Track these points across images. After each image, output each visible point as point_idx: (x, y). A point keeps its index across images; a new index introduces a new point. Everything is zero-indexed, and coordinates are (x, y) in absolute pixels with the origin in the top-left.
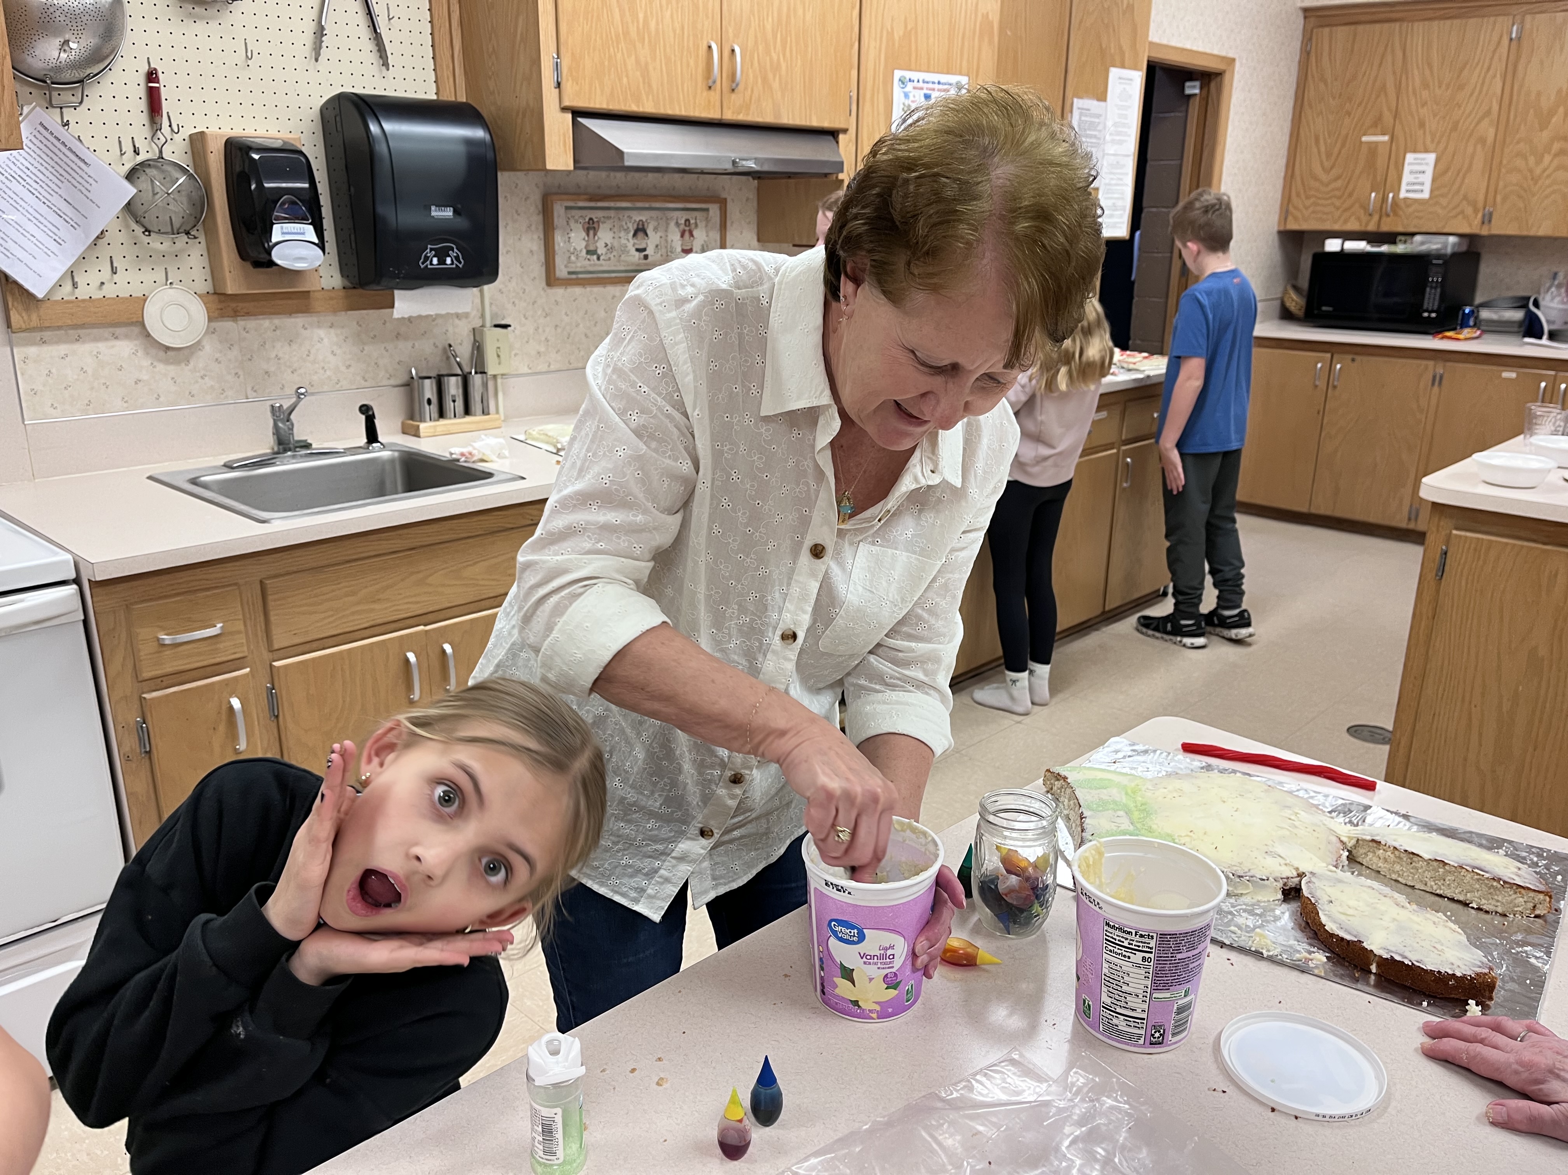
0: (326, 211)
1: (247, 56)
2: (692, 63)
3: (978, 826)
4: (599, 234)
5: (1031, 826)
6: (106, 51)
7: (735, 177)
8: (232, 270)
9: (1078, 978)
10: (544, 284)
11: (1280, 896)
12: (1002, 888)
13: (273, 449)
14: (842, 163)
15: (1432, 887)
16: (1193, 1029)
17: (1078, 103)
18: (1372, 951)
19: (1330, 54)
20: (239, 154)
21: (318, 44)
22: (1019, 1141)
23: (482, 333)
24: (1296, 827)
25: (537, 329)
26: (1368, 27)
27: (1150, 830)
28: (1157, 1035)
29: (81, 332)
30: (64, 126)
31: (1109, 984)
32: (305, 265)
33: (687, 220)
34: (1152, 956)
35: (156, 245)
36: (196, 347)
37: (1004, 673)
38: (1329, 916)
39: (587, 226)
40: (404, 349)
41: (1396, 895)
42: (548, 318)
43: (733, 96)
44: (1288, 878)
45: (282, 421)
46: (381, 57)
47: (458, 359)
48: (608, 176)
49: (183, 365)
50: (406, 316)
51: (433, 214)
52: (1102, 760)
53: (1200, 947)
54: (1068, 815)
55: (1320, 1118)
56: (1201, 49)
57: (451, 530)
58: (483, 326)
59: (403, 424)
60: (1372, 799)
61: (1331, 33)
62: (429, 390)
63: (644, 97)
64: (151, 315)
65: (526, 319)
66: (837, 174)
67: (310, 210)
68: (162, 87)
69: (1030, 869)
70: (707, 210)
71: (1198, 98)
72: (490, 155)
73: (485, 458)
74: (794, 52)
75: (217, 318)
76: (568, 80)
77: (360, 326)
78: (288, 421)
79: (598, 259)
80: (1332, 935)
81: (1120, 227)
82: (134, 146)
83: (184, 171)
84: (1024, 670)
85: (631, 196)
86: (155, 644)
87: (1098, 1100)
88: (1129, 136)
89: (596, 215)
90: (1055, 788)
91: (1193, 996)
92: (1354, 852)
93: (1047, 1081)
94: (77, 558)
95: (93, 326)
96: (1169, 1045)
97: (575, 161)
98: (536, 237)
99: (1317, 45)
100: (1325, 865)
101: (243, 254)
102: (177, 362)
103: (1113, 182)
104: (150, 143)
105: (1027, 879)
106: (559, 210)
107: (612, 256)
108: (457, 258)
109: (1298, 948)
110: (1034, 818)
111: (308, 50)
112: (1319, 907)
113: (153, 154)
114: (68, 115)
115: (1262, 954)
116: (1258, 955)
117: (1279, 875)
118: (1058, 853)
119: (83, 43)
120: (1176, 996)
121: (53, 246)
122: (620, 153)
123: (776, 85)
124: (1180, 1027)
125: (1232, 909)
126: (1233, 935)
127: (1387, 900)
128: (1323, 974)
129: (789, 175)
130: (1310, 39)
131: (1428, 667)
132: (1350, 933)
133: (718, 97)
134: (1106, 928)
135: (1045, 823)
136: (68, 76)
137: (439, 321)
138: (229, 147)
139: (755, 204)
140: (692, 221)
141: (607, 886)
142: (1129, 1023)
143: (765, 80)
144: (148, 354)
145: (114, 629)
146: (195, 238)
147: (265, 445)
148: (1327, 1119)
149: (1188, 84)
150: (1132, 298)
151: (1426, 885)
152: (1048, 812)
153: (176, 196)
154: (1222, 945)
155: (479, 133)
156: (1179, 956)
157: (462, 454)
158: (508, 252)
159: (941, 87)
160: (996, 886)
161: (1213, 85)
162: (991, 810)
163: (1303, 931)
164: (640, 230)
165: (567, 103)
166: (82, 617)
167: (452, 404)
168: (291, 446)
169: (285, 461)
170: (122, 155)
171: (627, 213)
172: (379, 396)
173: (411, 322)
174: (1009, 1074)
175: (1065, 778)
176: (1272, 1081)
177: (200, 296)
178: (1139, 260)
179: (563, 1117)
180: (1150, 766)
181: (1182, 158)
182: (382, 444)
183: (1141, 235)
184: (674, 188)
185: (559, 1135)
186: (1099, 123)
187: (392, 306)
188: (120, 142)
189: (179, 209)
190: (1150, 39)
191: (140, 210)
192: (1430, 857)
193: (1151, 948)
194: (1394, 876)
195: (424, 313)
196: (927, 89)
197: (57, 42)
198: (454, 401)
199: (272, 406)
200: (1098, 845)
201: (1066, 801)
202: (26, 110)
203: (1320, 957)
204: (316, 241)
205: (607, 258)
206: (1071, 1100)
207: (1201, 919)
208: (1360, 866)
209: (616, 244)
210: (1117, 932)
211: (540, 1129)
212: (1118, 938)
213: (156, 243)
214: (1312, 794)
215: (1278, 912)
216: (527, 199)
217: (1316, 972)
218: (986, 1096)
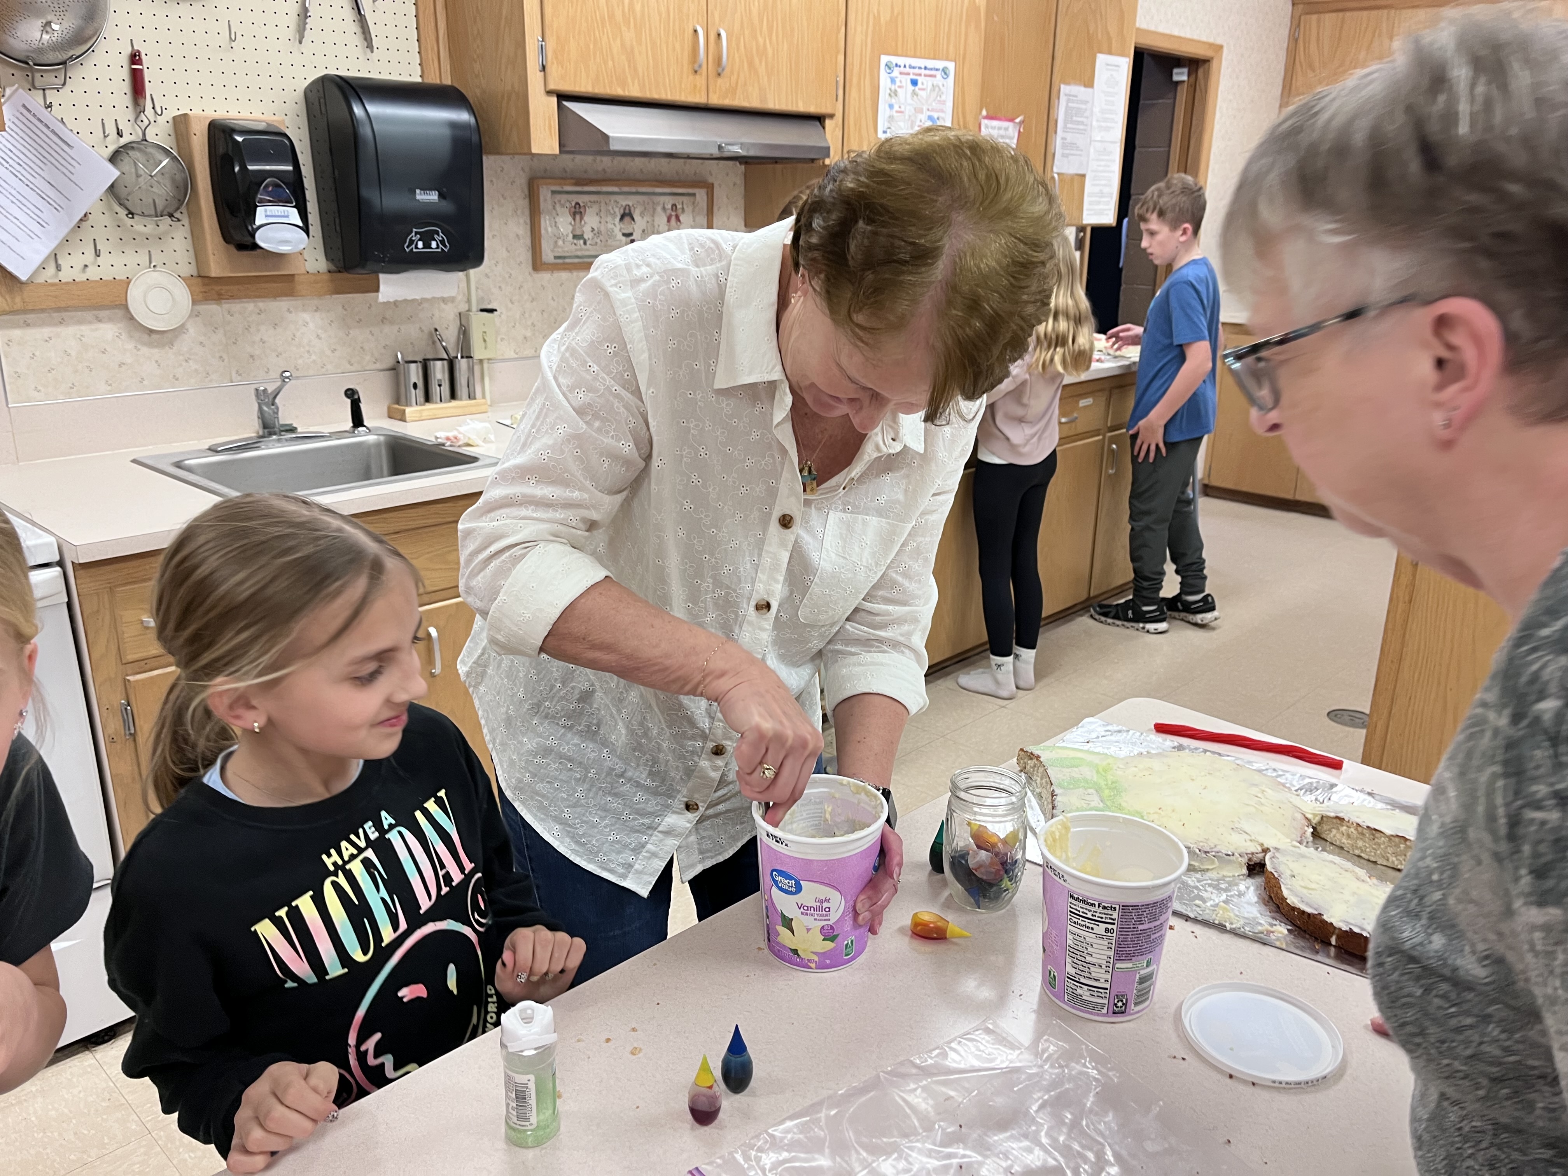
0: (311, 194)
1: (230, 38)
2: (678, 46)
3: (949, 802)
4: (586, 218)
5: (1003, 801)
6: (89, 32)
7: (722, 162)
8: (216, 252)
9: (1044, 950)
10: (530, 269)
11: (1245, 871)
12: (972, 863)
13: (258, 433)
14: (829, 148)
15: (1393, 862)
16: (1155, 998)
17: (1064, 89)
18: (1332, 924)
19: (1318, 40)
20: (222, 135)
21: (302, 26)
22: (990, 1106)
23: (468, 318)
24: (1262, 804)
25: (523, 314)
26: (1356, 14)
27: (1120, 808)
28: (1120, 1004)
29: (65, 315)
30: (46, 108)
31: (1073, 955)
32: (289, 248)
33: (674, 205)
34: (1114, 927)
35: (139, 228)
36: (180, 330)
37: (989, 658)
38: (1291, 890)
39: (573, 210)
40: (389, 332)
41: (1357, 870)
42: (535, 303)
43: (720, 81)
44: (1253, 854)
45: (267, 404)
46: (365, 39)
47: (444, 344)
48: (595, 160)
49: (167, 348)
50: (391, 300)
51: (418, 197)
52: (1076, 740)
53: (1162, 919)
54: (1040, 793)
55: (1277, 1085)
56: (1188, 36)
57: (435, 514)
58: (469, 310)
59: (389, 408)
60: (1338, 777)
61: (1319, 21)
62: (415, 374)
63: (629, 80)
64: (135, 296)
65: (512, 303)
66: (824, 159)
67: (294, 193)
68: (146, 70)
69: (999, 845)
70: (694, 195)
71: (1186, 84)
72: (475, 138)
73: (470, 442)
74: (780, 37)
75: (201, 301)
76: (553, 63)
77: (346, 310)
78: (273, 405)
79: (585, 243)
80: (1294, 909)
81: (1107, 215)
82: (118, 129)
83: (167, 152)
84: (1009, 655)
85: (618, 180)
86: (139, 626)
87: (1067, 1066)
88: (1116, 122)
89: (582, 199)
90: (1028, 767)
91: (1155, 966)
92: (1319, 828)
93: (1019, 1049)
94: (61, 540)
95: (77, 308)
96: (1132, 1014)
97: (561, 145)
98: (522, 221)
99: (1304, 34)
100: (1289, 840)
101: (226, 237)
102: (161, 345)
103: (1101, 168)
104: (133, 126)
105: (997, 854)
106: (545, 193)
107: (598, 241)
108: (442, 242)
109: (1262, 922)
110: (1004, 795)
111: (291, 33)
112: (1282, 880)
113: (137, 136)
114: (52, 96)
115: (1225, 926)
116: (1221, 928)
117: (1244, 851)
118: (1026, 827)
119: (66, 24)
120: (1137, 966)
121: (36, 228)
122: (606, 137)
123: (762, 70)
124: (1143, 996)
125: (1198, 884)
126: (1198, 909)
127: (1348, 875)
128: (1284, 946)
129: (776, 161)
130: (1299, 25)
131: (1405, 650)
132: (1311, 907)
133: (704, 82)
134: (1070, 900)
135: (1014, 799)
136: (51, 57)
137: (426, 305)
138: (212, 128)
139: (743, 188)
140: (679, 206)
141: (595, 862)
142: (1092, 993)
143: (751, 64)
144: (131, 337)
145: (98, 611)
146: (179, 220)
147: (251, 429)
148: (1284, 1085)
149: (1175, 71)
150: (1120, 285)
151: (1388, 860)
152: (1018, 788)
153: (159, 178)
154: (1187, 918)
155: (463, 116)
156: (1141, 927)
157: (448, 439)
158: (494, 236)
159: (927, 72)
160: (967, 861)
161: (1201, 72)
162: (962, 787)
163: (1266, 905)
164: (627, 215)
165: (552, 86)
166: (66, 600)
167: (438, 388)
168: (276, 429)
169: (270, 445)
170: (105, 137)
171: (613, 198)
172: (365, 380)
173: (397, 306)
174: (984, 1042)
175: (1038, 757)
176: (1232, 1049)
177: (184, 279)
178: (1127, 248)
179: (536, 1083)
180: (1122, 746)
181: (1170, 146)
182: (367, 428)
183: (1129, 222)
184: (661, 173)
185: (533, 1101)
186: (1086, 109)
187: (377, 290)
188: (103, 124)
189: (162, 192)
190: (1138, 25)
191: (123, 192)
192: (1393, 833)
193: (1114, 920)
194: (1357, 852)
195: (409, 298)
196: (914, 74)
197: (39, 23)
198: (440, 386)
199: (257, 390)
200: (1065, 820)
201: (1039, 779)
202: (8, 91)
203: (1281, 929)
204: (301, 224)
205: (593, 243)
206: (1041, 1066)
207: (1161, 891)
208: (1324, 842)
209: (603, 229)
210: (1081, 905)
211: (514, 1096)
212: (1081, 910)
213: (140, 226)
214: (1281, 773)
215: (1242, 887)
216: (513, 183)
217: (1278, 944)
218: (959, 1063)
